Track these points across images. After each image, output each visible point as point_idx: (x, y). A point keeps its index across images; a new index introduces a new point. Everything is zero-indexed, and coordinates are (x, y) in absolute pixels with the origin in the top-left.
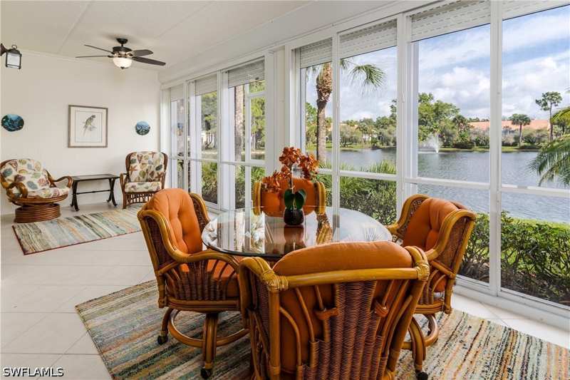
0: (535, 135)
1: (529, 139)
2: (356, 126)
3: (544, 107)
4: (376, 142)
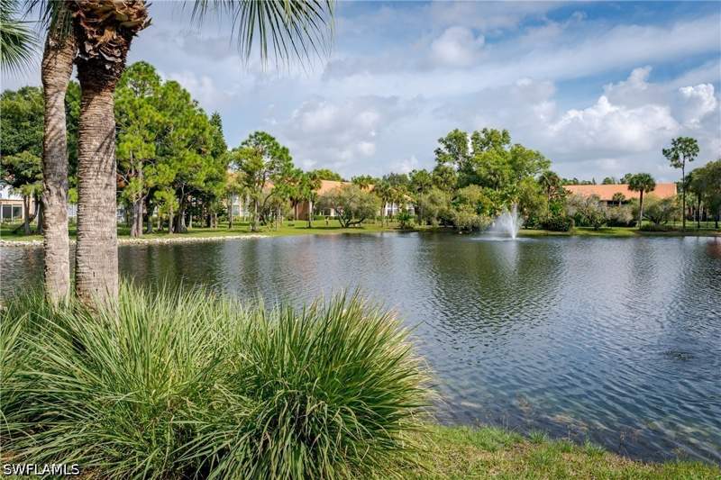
0: (661, 209)
1: (651, 214)
2: (371, 187)
3: (674, 163)
4: (406, 219)
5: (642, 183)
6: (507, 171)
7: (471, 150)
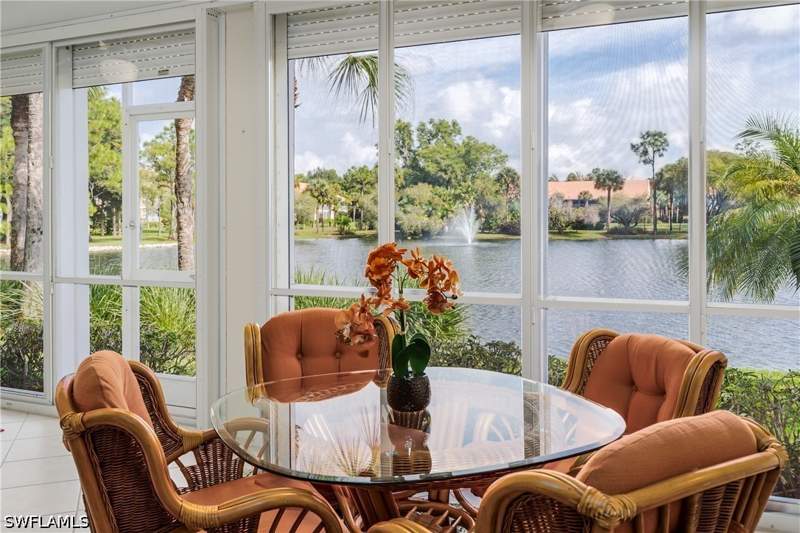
0: (631, 209)
1: (622, 217)
2: (304, 186)
3: (643, 158)
4: (346, 223)
5: (610, 180)
6: (459, 167)
7: (416, 144)
